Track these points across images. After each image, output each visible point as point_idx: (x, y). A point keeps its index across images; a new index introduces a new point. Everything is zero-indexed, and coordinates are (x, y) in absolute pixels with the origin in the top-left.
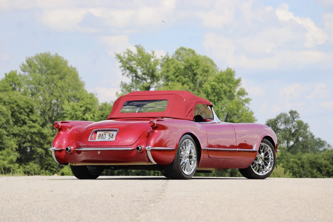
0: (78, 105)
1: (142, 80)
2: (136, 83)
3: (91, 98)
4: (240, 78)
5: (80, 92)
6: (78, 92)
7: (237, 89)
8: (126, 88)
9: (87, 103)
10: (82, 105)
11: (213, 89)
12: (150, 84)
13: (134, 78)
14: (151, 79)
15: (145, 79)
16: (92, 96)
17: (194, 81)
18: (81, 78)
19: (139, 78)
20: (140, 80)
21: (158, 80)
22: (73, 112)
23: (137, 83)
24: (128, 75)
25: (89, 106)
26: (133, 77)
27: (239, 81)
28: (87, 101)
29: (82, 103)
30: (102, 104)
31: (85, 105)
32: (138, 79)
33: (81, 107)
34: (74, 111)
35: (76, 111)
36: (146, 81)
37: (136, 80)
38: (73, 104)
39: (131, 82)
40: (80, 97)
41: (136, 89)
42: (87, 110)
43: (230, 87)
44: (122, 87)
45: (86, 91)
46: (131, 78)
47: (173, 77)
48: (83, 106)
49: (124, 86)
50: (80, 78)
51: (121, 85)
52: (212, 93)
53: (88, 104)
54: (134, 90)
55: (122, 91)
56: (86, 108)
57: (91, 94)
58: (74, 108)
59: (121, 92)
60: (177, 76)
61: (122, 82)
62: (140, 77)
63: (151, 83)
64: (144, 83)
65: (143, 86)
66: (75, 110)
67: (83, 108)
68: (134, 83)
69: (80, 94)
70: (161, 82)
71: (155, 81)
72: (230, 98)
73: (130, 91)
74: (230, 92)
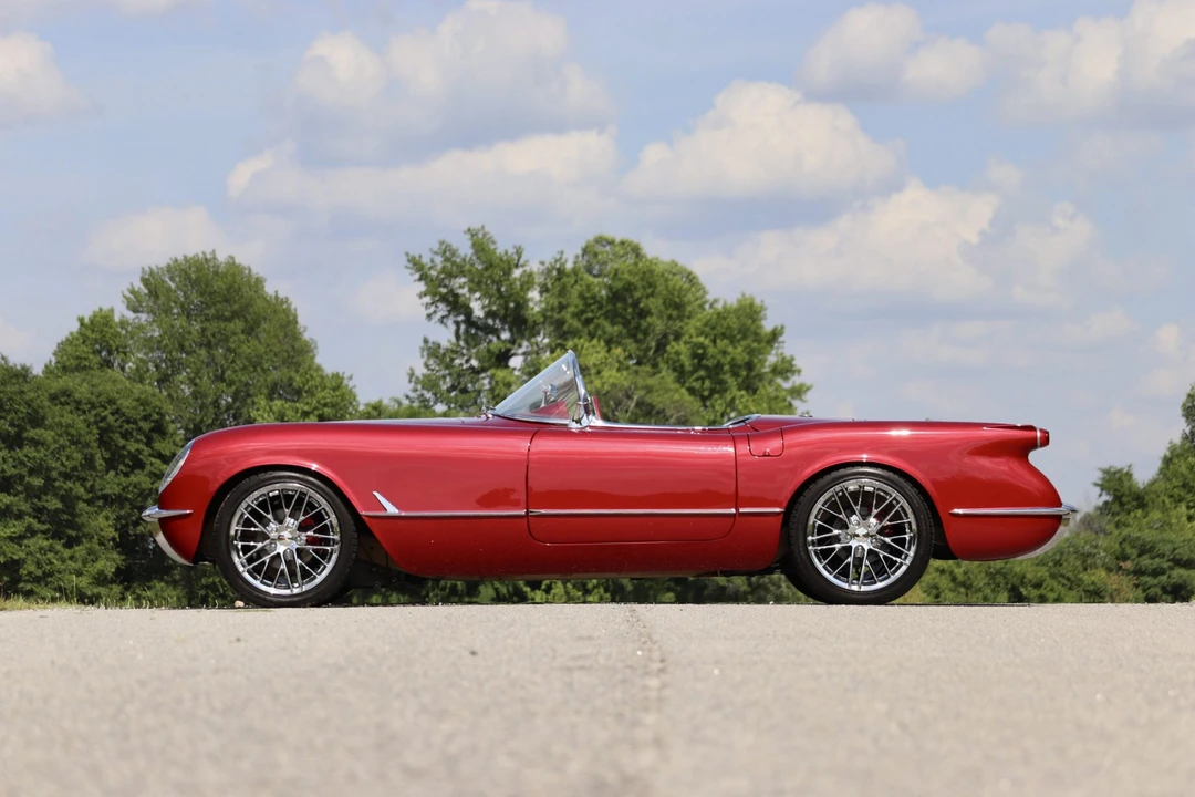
1: (487, 334)
2: (467, 342)
3: (334, 389)
4: (783, 327)
5: (301, 370)
6: (297, 371)
7: (772, 359)
8: (437, 357)
9: (322, 402)
10: (306, 408)
11: (699, 356)
12: (508, 346)
13: (463, 327)
14: (511, 330)
15: (496, 332)
16: (337, 383)
17: (640, 336)
18: (306, 328)
19: (478, 328)
20: (480, 333)
21: (533, 332)
23: (472, 341)
24: (445, 320)
26: (457, 324)
27: (775, 336)
28: (324, 398)
29: (307, 404)
30: (367, 405)
31: (316, 408)
32: (473, 331)
33: (306, 414)
36: (499, 338)
37: (467, 331)
38: (282, 405)
39: (454, 340)
40: (301, 386)
41: (468, 361)
43: (751, 352)
44: (425, 354)
45: (319, 368)
46: (453, 328)
47: (576, 324)
48: (312, 412)
49: (432, 351)
50: (302, 329)
51: (423, 349)
52: (696, 369)
53: (325, 405)
54: (461, 365)
55: (427, 366)
57: (336, 376)
59: (425, 371)
60: (588, 322)
61: (426, 341)
62: (480, 323)
63: (512, 341)
64: (491, 341)
65: (489, 351)
68: (462, 343)
69: (301, 376)
70: (543, 339)
71: (523, 337)
72: (749, 386)
73: (448, 367)
74: (749, 366)
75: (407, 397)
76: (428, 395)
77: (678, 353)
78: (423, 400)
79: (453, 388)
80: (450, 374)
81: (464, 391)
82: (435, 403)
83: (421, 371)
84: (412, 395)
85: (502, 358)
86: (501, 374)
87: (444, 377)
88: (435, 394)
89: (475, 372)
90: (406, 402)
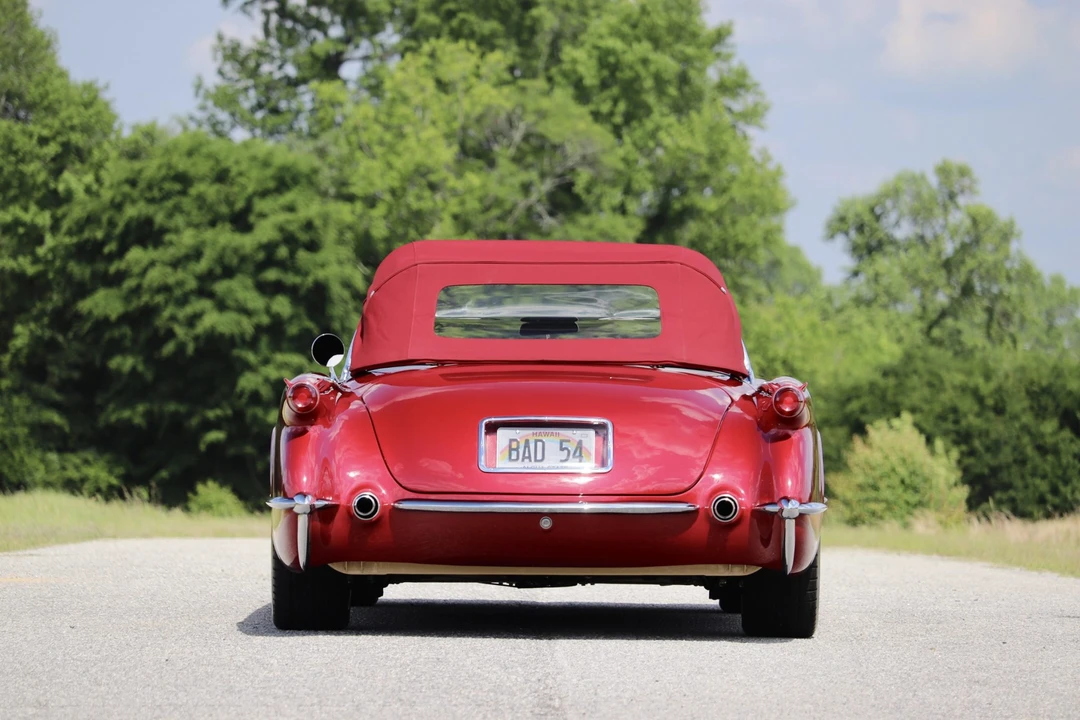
0: (31, 136)
1: (308, 28)
2: (280, 40)
3: (87, 105)
4: (731, 24)
5: (36, 78)
6: (29, 77)
7: (712, 74)
8: (237, 61)
9: (68, 124)
10: (46, 133)
11: (609, 64)
12: (341, 47)
13: (274, 19)
14: (344, 23)
15: (320, 25)
16: (90, 99)
17: (525, 36)
18: (41, 14)
19: (295, 19)
20: (300, 28)
21: (376, 27)
22: (9, 163)
23: (289, 39)
24: (249, 8)
25: (77, 138)
26: (267, 13)
27: (720, 36)
28: (70, 118)
29: (45, 126)
30: (135, 128)
31: (58, 133)
32: (289, 24)
33: (43, 141)
34: (12, 158)
35: (22, 160)
36: (326, 34)
37: (280, 27)
38: (9, 128)
39: (260, 34)
40: (38, 100)
41: (280, 67)
42: (69, 155)
43: (686, 60)
44: (220, 55)
45: (62, 75)
46: (260, 18)
47: (433, 19)
48: (54, 138)
49: (232, 53)
50: (35, 14)
51: (215, 50)
52: (604, 85)
53: (73, 128)
54: (271, 73)
55: (221, 73)
56: (66, 146)
57: (89, 87)
58: (15, 147)
59: (219, 80)
60: (451, 14)
61: (220, 38)
62: (300, 14)
63: (347, 40)
64: (313, 41)
65: (313, 55)
66: (15, 153)
67: (52, 149)
68: (273, 41)
69: (37, 85)
70: (390, 36)
71: (361, 34)
72: (680, 108)
73: (254, 73)
74: (683, 79)
75: (192, 118)
76: (223, 116)
77: (574, 61)
78: (215, 125)
79: (260, 106)
80: (256, 87)
81: (275, 111)
82: (233, 126)
83: (212, 81)
84: (199, 115)
85: (329, 66)
86: (328, 89)
87: (246, 89)
88: (233, 114)
89: (294, 83)
90: (192, 126)
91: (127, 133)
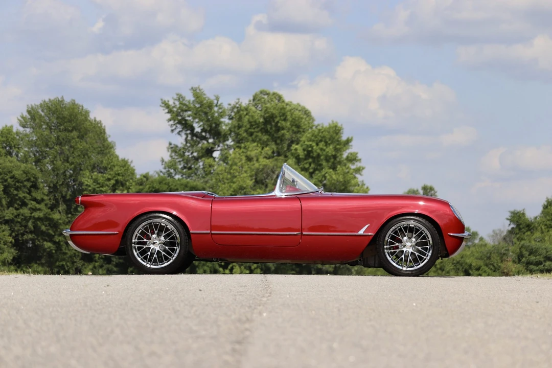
0: (104, 178)
1: (201, 140)
2: (191, 144)
3: (125, 166)
4: (352, 137)
5: (107, 157)
6: (104, 158)
7: (345, 155)
8: (176, 152)
9: (117, 173)
10: (110, 177)
11: (309, 153)
12: (213, 146)
13: (190, 136)
14: (214, 138)
15: (205, 138)
16: (125, 164)
17: (278, 142)
19: (197, 137)
20: (198, 140)
21: (225, 138)
24: (180, 133)
25: (120, 178)
26: (187, 135)
27: (348, 142)
28: (118, 171)
29: (110, 174)
30: (141, 175)
32: (195, 138)
33: (109, 180)
36: (208, 142)
37: (192, 139)
38: (98, 175)
39: (185, 143)
40: (106, 165)
41: (192, 153)
42: (118, 184)
43: (336, 150)
44: (170, 150)
46: (184, 137)
48: (113, 178)
49: (174, 149)
50: (108, 136)
51: (168, 148)
52: (306, 158)
53: (119, 175)
54: (189, 155)
55: (171, 156)
56: (117, 181)
57: (123, 160)
58: (99, 182)
59: (170, 159)
61: (170, 144)
62: (198, 135)
63: (214, 144)
64: (203, 144)
65: (202, 148)
66: (99, 184)
67: (113, 182)
68: (188, 145)
69: (106, 160)
70: (230, 142)
71: (220, 142)
72: (334, 168)
73: (183, 155)
74: (335, 157)
75: (161, 172)
76: (172, 171)
77: (296, 150)
78: (169, 173)
79: (185, 167)
80: (183, 160)
81: (190, 168)
82: (175, 175)
83: (167, 159)
84: (164, 171)
85: (209, 152)
86: (210, 161)
87: (180, 161)
88: (175, 170)
89: (197, 159)
90: (161, 174)
91: (138, 177)
